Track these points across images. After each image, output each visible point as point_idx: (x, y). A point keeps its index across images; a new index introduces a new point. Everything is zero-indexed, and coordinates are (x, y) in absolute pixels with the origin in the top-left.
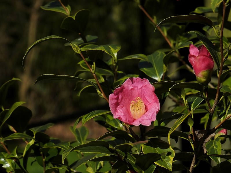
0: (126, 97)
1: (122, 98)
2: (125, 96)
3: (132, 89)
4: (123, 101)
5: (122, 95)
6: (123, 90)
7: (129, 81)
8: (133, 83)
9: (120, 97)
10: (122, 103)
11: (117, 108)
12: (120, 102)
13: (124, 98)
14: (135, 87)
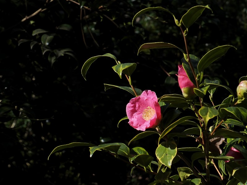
0: (144, 106)
1: (139, 107)
2: (142, 105)
3: (146, 100)
4: (141, 108)
5: (139, 104)
6: (139, 100)
7: (145, 93)
8: (148, 95)
9: (137, 106)
10: (139, 110)
11: (134, 115)
12: (137, 110)
13: (142, 106)
14: (149, 98)
